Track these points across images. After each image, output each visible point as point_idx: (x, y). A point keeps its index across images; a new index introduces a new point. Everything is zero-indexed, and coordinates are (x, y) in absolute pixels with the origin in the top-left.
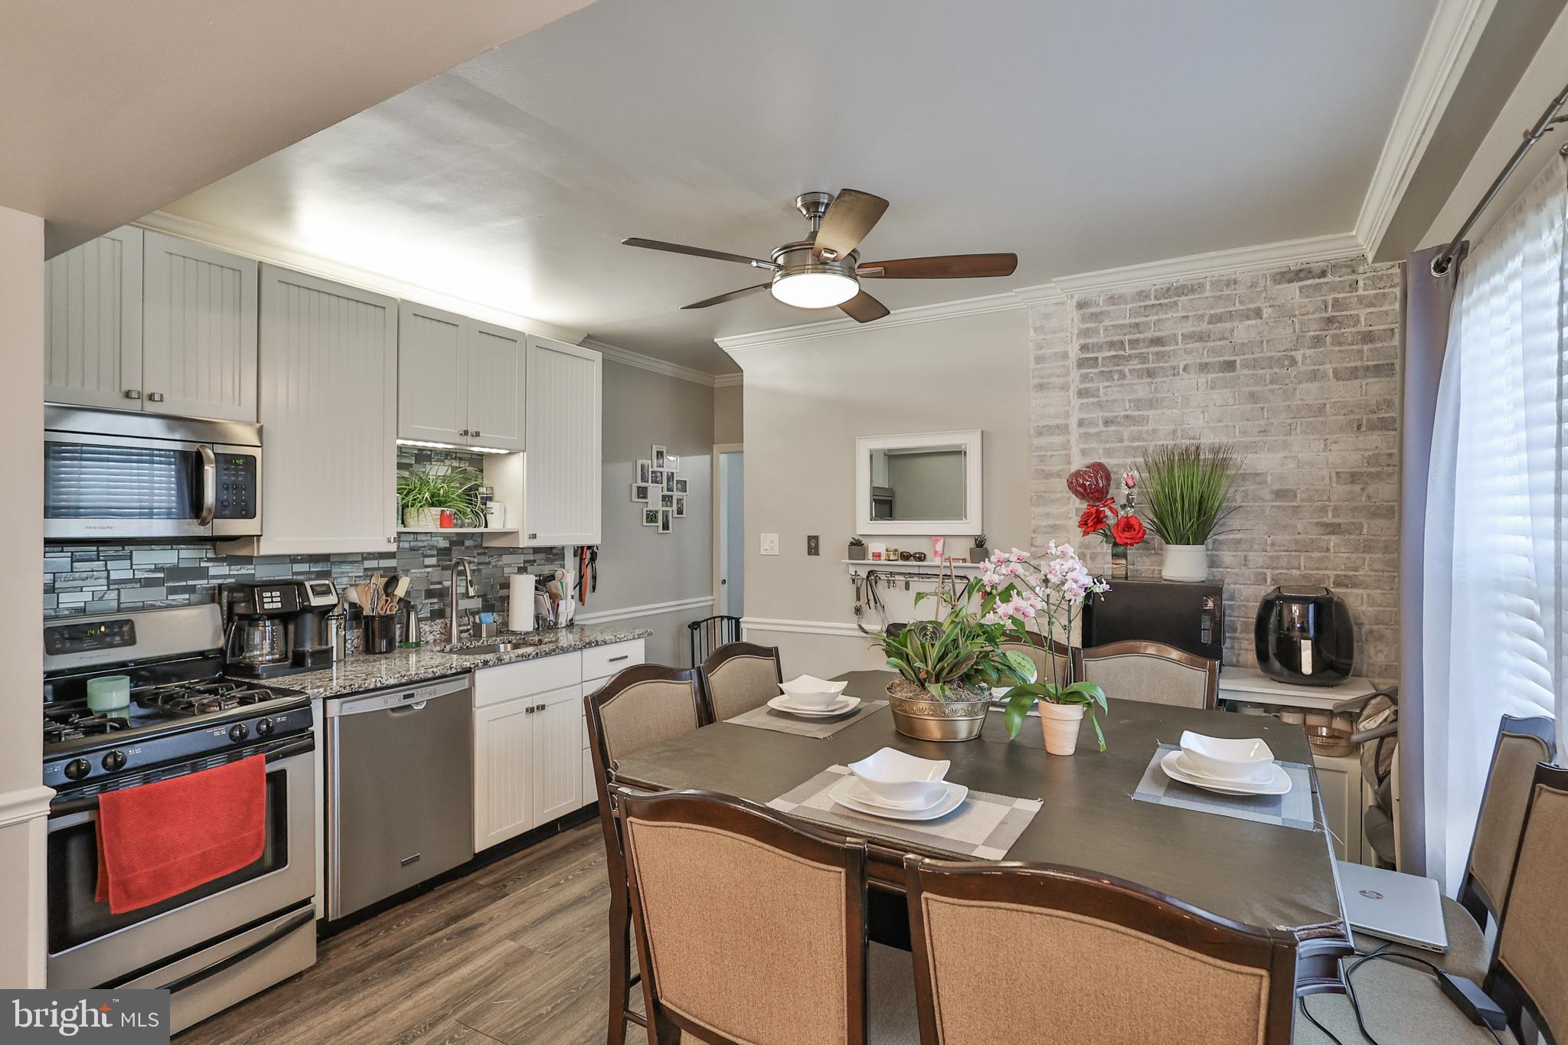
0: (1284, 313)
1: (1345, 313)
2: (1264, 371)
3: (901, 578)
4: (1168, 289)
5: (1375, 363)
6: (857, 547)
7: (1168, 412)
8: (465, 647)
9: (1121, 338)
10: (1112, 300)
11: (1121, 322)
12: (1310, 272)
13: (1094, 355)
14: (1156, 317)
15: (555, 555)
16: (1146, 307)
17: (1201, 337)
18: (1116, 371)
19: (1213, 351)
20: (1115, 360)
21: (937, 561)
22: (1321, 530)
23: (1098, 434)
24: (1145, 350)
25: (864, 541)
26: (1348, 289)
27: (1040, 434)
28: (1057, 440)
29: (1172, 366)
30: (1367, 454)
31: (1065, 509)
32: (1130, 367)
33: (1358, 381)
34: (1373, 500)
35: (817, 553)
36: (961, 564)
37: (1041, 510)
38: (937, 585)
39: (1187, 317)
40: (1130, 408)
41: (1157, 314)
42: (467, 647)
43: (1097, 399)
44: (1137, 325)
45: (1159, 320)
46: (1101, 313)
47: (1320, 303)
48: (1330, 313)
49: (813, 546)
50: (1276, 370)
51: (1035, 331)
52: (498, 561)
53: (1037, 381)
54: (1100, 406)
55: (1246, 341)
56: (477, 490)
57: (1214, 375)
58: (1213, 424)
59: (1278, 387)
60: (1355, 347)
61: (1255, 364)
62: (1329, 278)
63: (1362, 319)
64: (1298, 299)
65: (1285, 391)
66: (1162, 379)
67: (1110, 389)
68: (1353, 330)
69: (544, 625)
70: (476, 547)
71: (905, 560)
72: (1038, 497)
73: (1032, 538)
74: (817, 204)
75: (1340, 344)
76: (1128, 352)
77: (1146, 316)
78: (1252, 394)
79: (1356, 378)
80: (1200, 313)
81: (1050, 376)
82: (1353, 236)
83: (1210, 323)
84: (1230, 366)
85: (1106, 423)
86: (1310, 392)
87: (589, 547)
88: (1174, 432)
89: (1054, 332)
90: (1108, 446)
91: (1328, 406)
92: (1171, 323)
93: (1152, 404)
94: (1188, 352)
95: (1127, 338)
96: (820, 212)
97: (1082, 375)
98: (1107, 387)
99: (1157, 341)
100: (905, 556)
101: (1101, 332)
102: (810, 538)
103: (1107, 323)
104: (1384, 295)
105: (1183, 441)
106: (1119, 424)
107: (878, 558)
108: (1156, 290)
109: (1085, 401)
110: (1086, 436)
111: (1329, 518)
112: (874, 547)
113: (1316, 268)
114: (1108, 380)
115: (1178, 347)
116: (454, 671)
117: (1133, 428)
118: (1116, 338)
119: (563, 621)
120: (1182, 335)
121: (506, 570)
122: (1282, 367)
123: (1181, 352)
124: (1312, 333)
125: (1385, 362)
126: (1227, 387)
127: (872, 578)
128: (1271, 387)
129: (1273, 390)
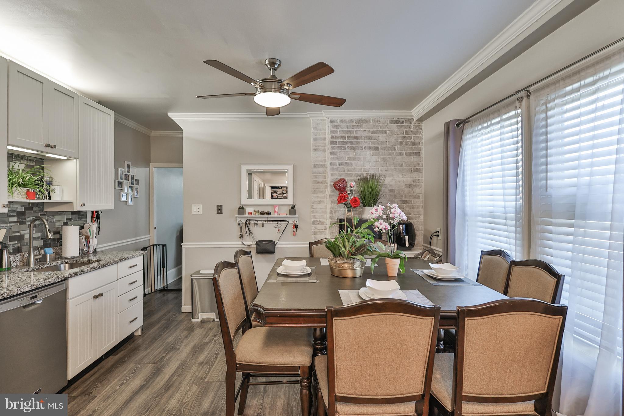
0: (392, 133)
1: (408, 135)
2: (387, 151)
3: (261, 222)
4: (360, 120)
5: (415, 152)
6: (241, 210)
7: (359, 162)
8: (40, 268)
9: (345, 135)
10: (342, 121)
11: (345, 130)
12: (399, 121)
13: (336, 140)
14: (356, 129)
15: (82, 215)
16: (353, 125)
17: (369, 138)
18: (343, 147)
19: (372, 143)
20: (343, 143)
21: (276, 215)
22: (401, 202)
23: (337, 168)
24: (352, 140)
25: (245, 207)
26: (409, 128)
27: (315, 167)
28: (321, 170)
29: (360, 147)
30: (413, 179)
31: (324, 195)
32: (348, 146)
33: (411, 157)
34: (414, 193)
35: (221, 213)
36: (285, 215)
37: (315, 195)
38: (275, 224)
39: (365, 131)
40: (347, 160)
41: (356, 128)
42: (42, 268)
43: (336, 156)
44: (350, 131)
45: (357, 131)
46: (338, 125)
47: (402, 131)
48: (404, 135)
49: (219, 210)
50: (390, 151)
51: (314, 129)
52: (52, 219)
53: (314, 147)
54: (338, 159)
55: (382, 141)
56: (43, 179)
57: (373, 151)
58: (373, 167)
59: (391, 157)
60: (411, 146)
61: (384, 149)
62: (404, 124)
63: (412, 138)
64: (396, 130)
65: (393, 158)
66: (357, 151)
67: (341, 153)
68: (410, 141)
69: (83, 253)
70: (40, 211)
71: (262, 215)
72: (314, 190)
73: (312, 205)
75: (407, 145)
76: (347, 140)
77: (353, 129)
78: (384, 158)
79: (411, 156)
80: (369, 130)
81: (319, 146)
82: (411, 112)
83: (372, 134)
84: (377, 148)
85: (340, 164)
86: (399, 159)
87: (97, 212)
88: (361, 169)
89: (320, 130)
90: (340, 173)
91: (404, 164)
92: (361, 132)
93: (354, 159)
94: (365, 143)
95: (346, 135)
97: (332, 147)
98: (340, 152)
99: (356, 138)
100: (263, 213)
101: (338, 132)
102: (218, 206)
103: (340, 129)
104: (418, 131)
105: (364, 172)
106: (344, 165)
107: (251, 214)
108: (356, 120)
109: (332, 156)
110: (333, 169)
111: (404, 199)
112: (248, 210)
113: (401, 120)
114: (340, 150)
115: (363, 140)
116: (60, 280)
117: (348, 167)
118: (343, 135)
119: (91, 250)
120: (364, 136)
121: (57, 224)
122: (392, 150)
123: (363, 142)
124: (400, 141)
125: (418, 152)
126: (377, 155)
127: (248, 222)
128: (389, 156)
129: (389, 158)
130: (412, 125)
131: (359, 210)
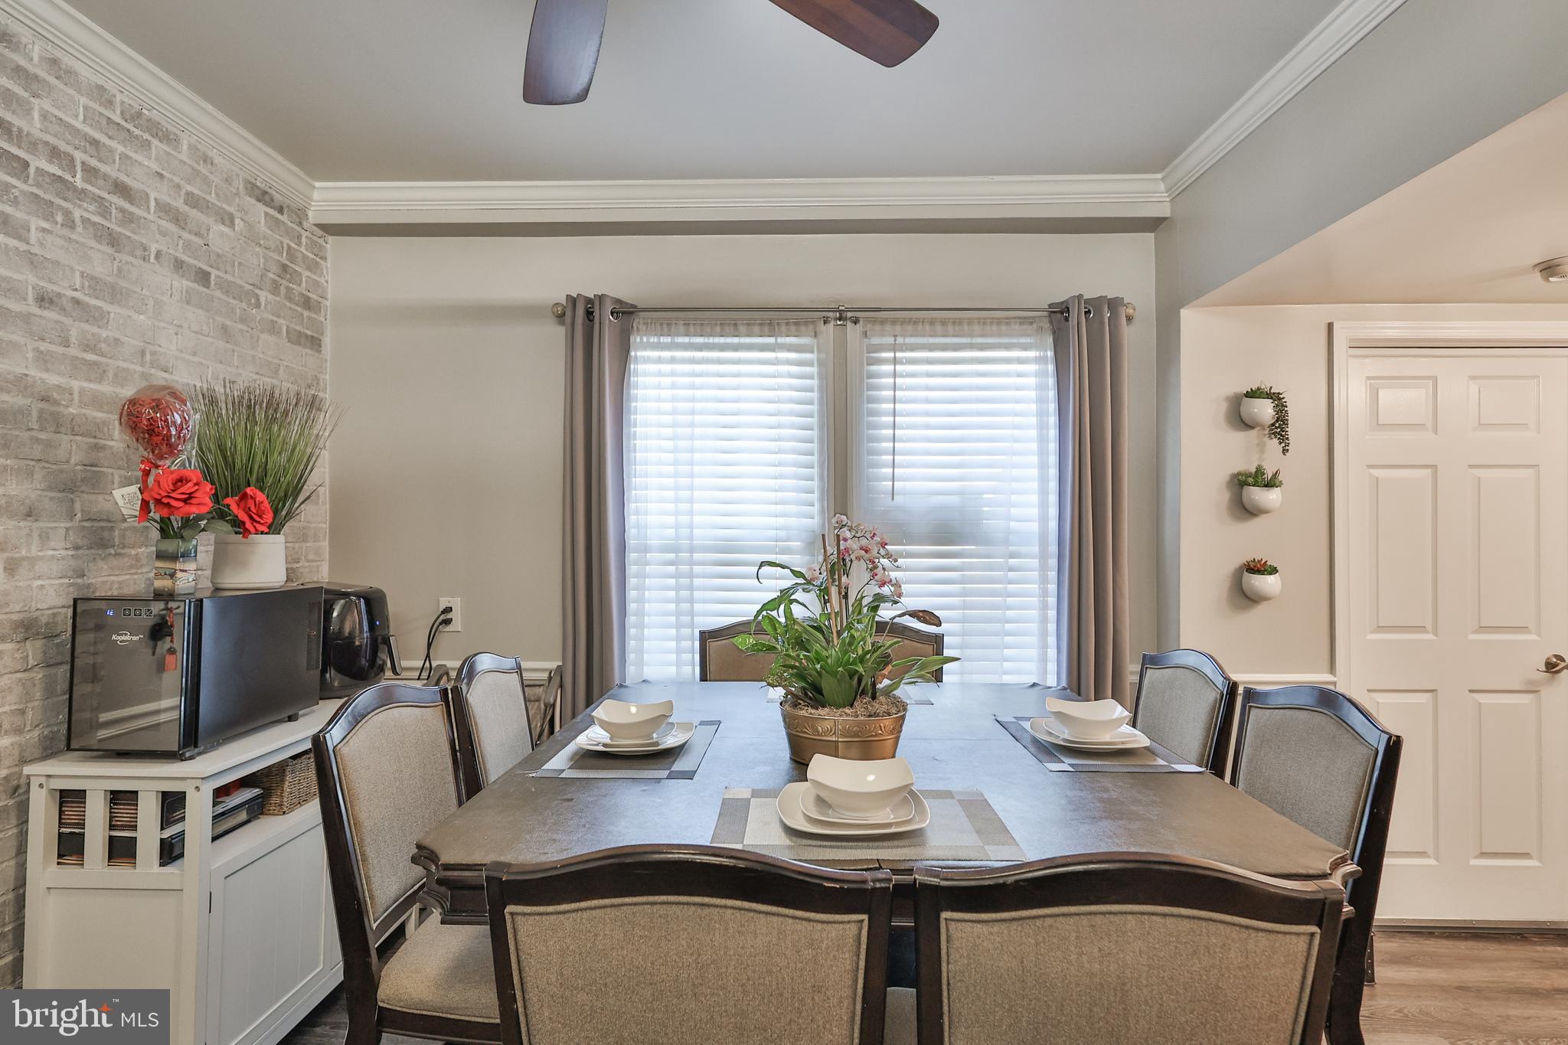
0: (252, 237)
1: (294, 266)
2: (234, 302)
4: (139, 114)
5: (311, 334)
7: (136, 316)
9: (69, 149)
10: (54, 66)
11: (69, 120)
12: (272, 200)
13: (20, 154)
14: (121, 149)
16: (109, 120)
18: (59, 207)
19: (188, 246)
20: (57, 185)
24: (106, 196)
26: (296, 240)
29: (142, 244)
32: (85, 215)
33: (300, 348)
39: (161, 176)
40: (82, 286)
41: (123, 143)
43: (23, 247)
44: (95, 143)
45: (128, 157)
46: (36, 78)
47: (278, 242)
48: (284, 260)
50: (245, 306)
54: (32, 263)
55: (219, 252)
57: (190, 284)
58: (188, 357)
59: (245, 328)
60: (299, 309)
61: (227, 288)
62: (284, 218)
63: (304, 281)
64: (263, 227)
65: (252, 337)
66: (126, 258)
67: (48, 237)
68: (299, 289)
75: (290, 300)
76: (80, 184)
77: (110, 138)
78: (224, 329)
79: (299, 345)
80: (176, 179)
82: (314, 187)
83: (186, 203)
85: (45, 300)
88: (143, 353)
91: (282, 368)
92: (142, 172)
93: (115, 294)
94: (162, 232)
95: (79, 156)
98: (44, 230)
99: (122, 190)
104: (317, 263)
105: (153, 371)
106: (63, 311)
108: (123, 102)
113: (277, 198)
115: (150, 217)
120: (155, 200)
122: (249, 304)
123: (154, 227)
124: (272, 276)
125: (316, 335)
126: (202, 308)
128: (241, 326)
129: (241, 331)
130: (304, 234)
131: (133, 552)
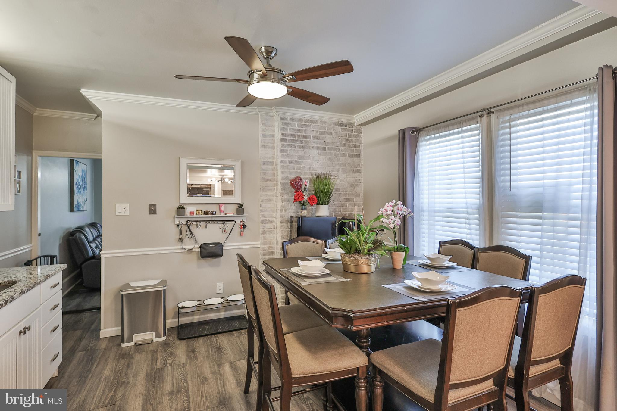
0: (337, 135)
1: (350, 138)
2: (333, 152)
3: (204, 223)
4: (308, 120)
5: (357, 154)
6: (181, 209)
7: (308, 161)
9: (294, 133)
10: (292, 119)
11: (294, 128)
12: (343, 124)
13: (286, 138)
14: (305, 129)
16: (302, 124)
17: (317, 138)
18: (293, 145)
19: (320, 143)
20: (293, 141)
21: (222, 214)
22: (345, 200)
23: (287, 166)
24: (302, 139)
25: (185, 207)
26: (351, 131)
27: (264, 164)
28: (270, 167)
29: (309, 146)
30: (355, 179)
31: (272, 193)
32: (298, 144)
33: (353, 158)
34: (356, 192)
35: (155, 213)
36: (232, 215)
37: (264, 193)
38: (220, 225)
39: (313, 131)
40: (297, 158)
41: (305, 127)
43: (286, 154)
44: (299, 130)
45: (306, 130)
46: (288, 123)
47: (345, 134)
48: (347, 138)
49: (153, 210)
50: (336, 152)
51: (262, 125)
53: (263, 144)
54: (288, 156)
55: (328, 142)
57: (320, 151)
58: (320, 167)
59: (336, 157)
60: (353, 148)
61: (330, 149)
62: (347, 128)
63: (354, 141)
64: (341, 132)
65: (338, 159)
66: (306, 150)
67: (291, 151)
68: (352, 143)
71: (206, 215)
72: (263, 188)
73: (261, 204)
74: (271, 52)
75: (349, 147)
76: (297, 139)
77: (302, 128)
78: (330, 159)
79: (353, 157)
80: (317, 130)
81: (268, 142)
82: (354, 117)
83: (319, 134)
84: (324, 149)
85: (290, 162)
86: (343, 160)
88: (310, 168)
89: (269, 127)
90: (290, 171)
91: (347, 164)
92: (309, 131)
93: (303, 158)
94: (314, 142)
95: (296, 134)
96: (272, 56)
97: (282, 144)
98: (290, 150)
99: (305, 137)
100: (206, 213)
101: (288, 130)
102: (150, 206)
103: (290, 127)
104: (358, 135)
105: (312, 171)
106: (294, 163)
107: (193, 214)
108: (305, 119)
109: (283, 154)
110: (283, 167)
111: (347, 197)
112: (189, 209)
113: (345, 123)
114: (290, 148)
115: (311, 140)
117: (298, 165)
118: (293, 133)
120: (312, 136)
122: (337, 151)
123: (312, 142)
124: (343, 143)
125: (358, 154)
126: (324, 155)
127: (188, 224)
128: (334, 157)
129: (334, 158)
130: (354, 129)
131: (308, 208)
